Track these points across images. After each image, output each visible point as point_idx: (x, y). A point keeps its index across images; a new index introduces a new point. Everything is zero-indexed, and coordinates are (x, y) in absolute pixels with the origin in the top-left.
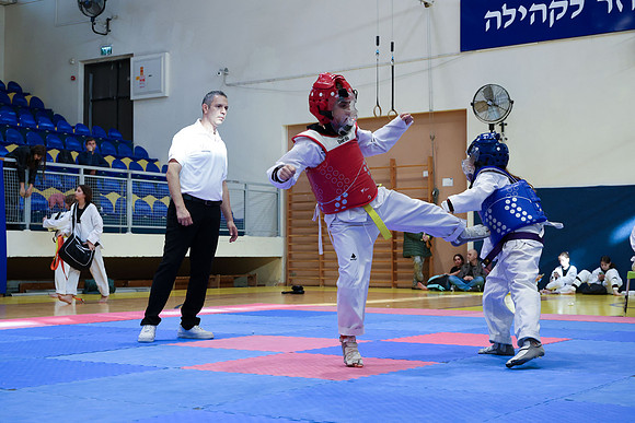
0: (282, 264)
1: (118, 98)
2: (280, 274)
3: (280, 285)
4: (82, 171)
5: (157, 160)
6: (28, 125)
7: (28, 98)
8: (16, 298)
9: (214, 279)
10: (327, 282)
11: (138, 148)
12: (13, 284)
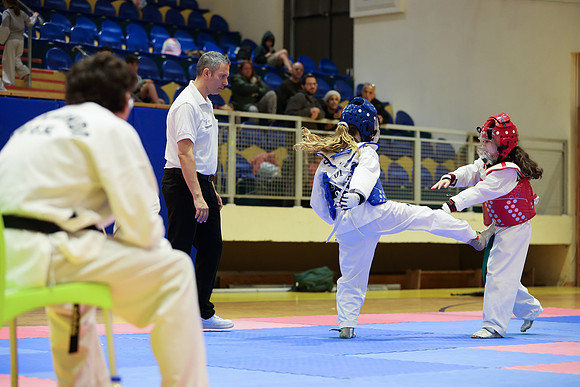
0: (571, 255)
1: (332, 15)
2: (568, 270)
3: (566, 285)
4: (299, 125)
5: (387, 104)
7: (208, 17)
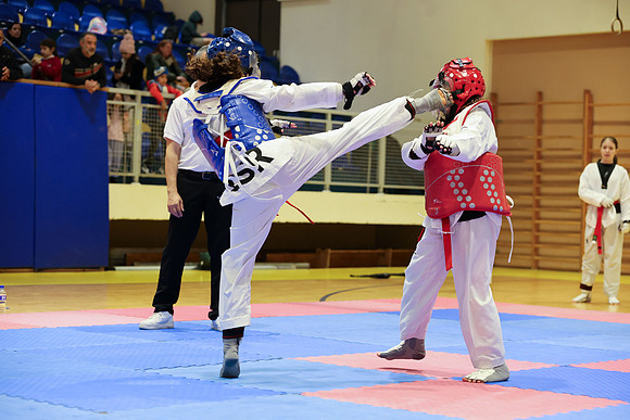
6: (140, 37)
8: (122, 272)
9: (383, 255)
10: (541, 264)
11: (287, 68)
12: (118, 252)
